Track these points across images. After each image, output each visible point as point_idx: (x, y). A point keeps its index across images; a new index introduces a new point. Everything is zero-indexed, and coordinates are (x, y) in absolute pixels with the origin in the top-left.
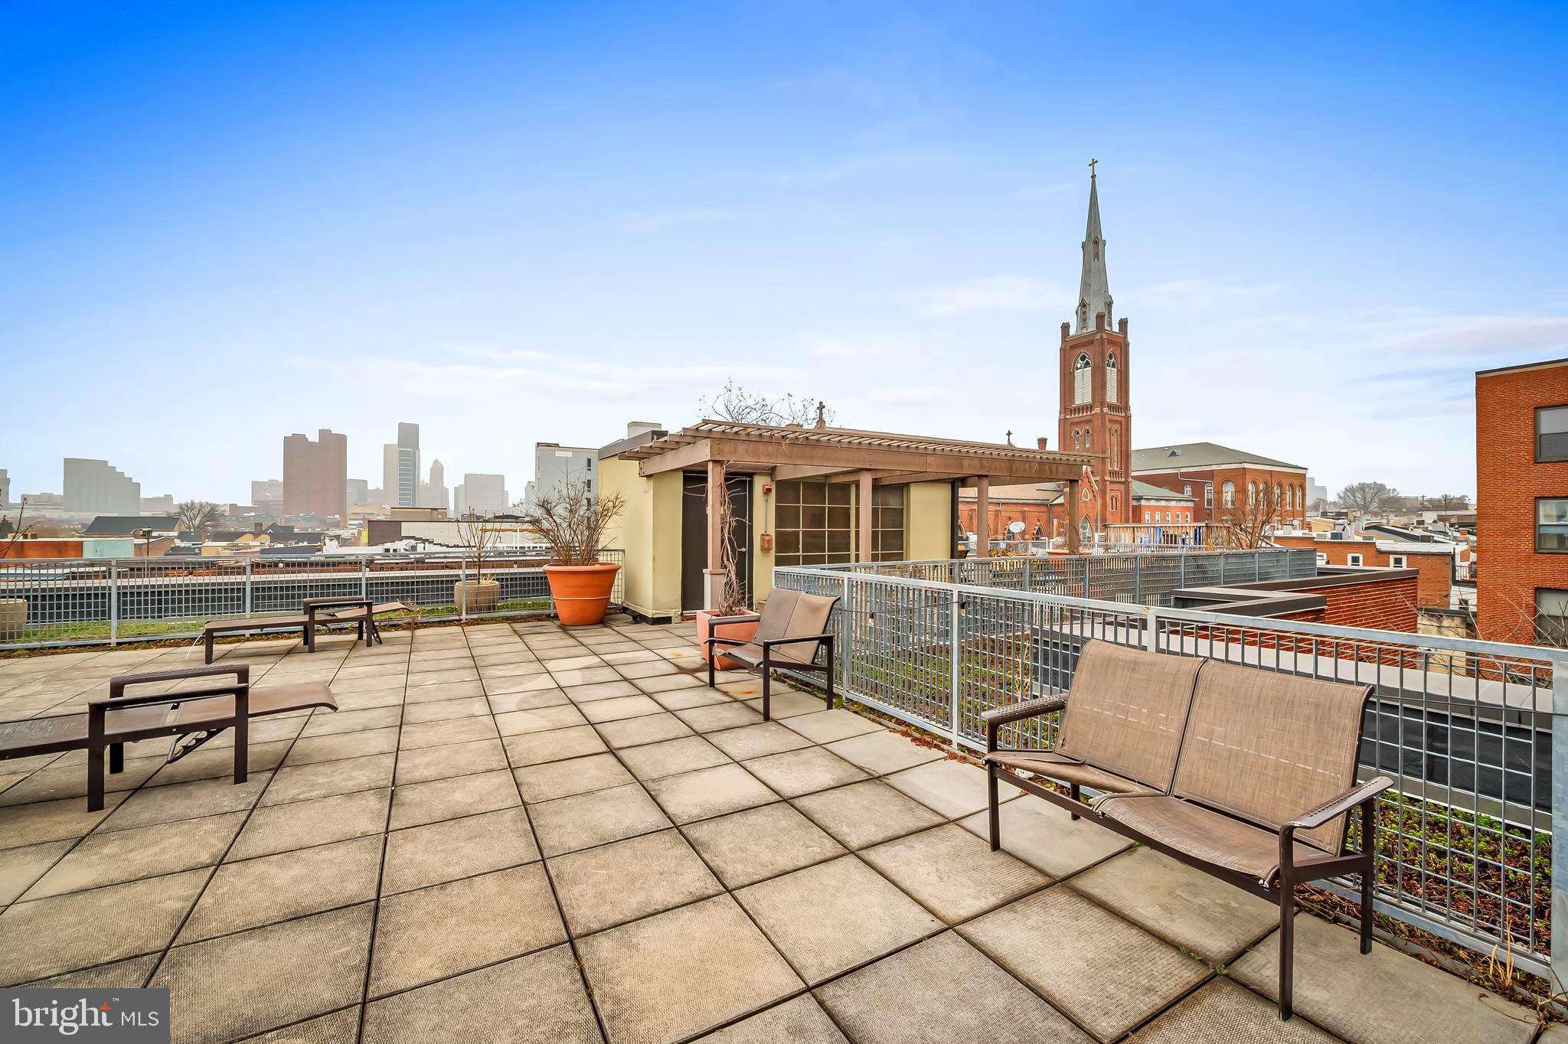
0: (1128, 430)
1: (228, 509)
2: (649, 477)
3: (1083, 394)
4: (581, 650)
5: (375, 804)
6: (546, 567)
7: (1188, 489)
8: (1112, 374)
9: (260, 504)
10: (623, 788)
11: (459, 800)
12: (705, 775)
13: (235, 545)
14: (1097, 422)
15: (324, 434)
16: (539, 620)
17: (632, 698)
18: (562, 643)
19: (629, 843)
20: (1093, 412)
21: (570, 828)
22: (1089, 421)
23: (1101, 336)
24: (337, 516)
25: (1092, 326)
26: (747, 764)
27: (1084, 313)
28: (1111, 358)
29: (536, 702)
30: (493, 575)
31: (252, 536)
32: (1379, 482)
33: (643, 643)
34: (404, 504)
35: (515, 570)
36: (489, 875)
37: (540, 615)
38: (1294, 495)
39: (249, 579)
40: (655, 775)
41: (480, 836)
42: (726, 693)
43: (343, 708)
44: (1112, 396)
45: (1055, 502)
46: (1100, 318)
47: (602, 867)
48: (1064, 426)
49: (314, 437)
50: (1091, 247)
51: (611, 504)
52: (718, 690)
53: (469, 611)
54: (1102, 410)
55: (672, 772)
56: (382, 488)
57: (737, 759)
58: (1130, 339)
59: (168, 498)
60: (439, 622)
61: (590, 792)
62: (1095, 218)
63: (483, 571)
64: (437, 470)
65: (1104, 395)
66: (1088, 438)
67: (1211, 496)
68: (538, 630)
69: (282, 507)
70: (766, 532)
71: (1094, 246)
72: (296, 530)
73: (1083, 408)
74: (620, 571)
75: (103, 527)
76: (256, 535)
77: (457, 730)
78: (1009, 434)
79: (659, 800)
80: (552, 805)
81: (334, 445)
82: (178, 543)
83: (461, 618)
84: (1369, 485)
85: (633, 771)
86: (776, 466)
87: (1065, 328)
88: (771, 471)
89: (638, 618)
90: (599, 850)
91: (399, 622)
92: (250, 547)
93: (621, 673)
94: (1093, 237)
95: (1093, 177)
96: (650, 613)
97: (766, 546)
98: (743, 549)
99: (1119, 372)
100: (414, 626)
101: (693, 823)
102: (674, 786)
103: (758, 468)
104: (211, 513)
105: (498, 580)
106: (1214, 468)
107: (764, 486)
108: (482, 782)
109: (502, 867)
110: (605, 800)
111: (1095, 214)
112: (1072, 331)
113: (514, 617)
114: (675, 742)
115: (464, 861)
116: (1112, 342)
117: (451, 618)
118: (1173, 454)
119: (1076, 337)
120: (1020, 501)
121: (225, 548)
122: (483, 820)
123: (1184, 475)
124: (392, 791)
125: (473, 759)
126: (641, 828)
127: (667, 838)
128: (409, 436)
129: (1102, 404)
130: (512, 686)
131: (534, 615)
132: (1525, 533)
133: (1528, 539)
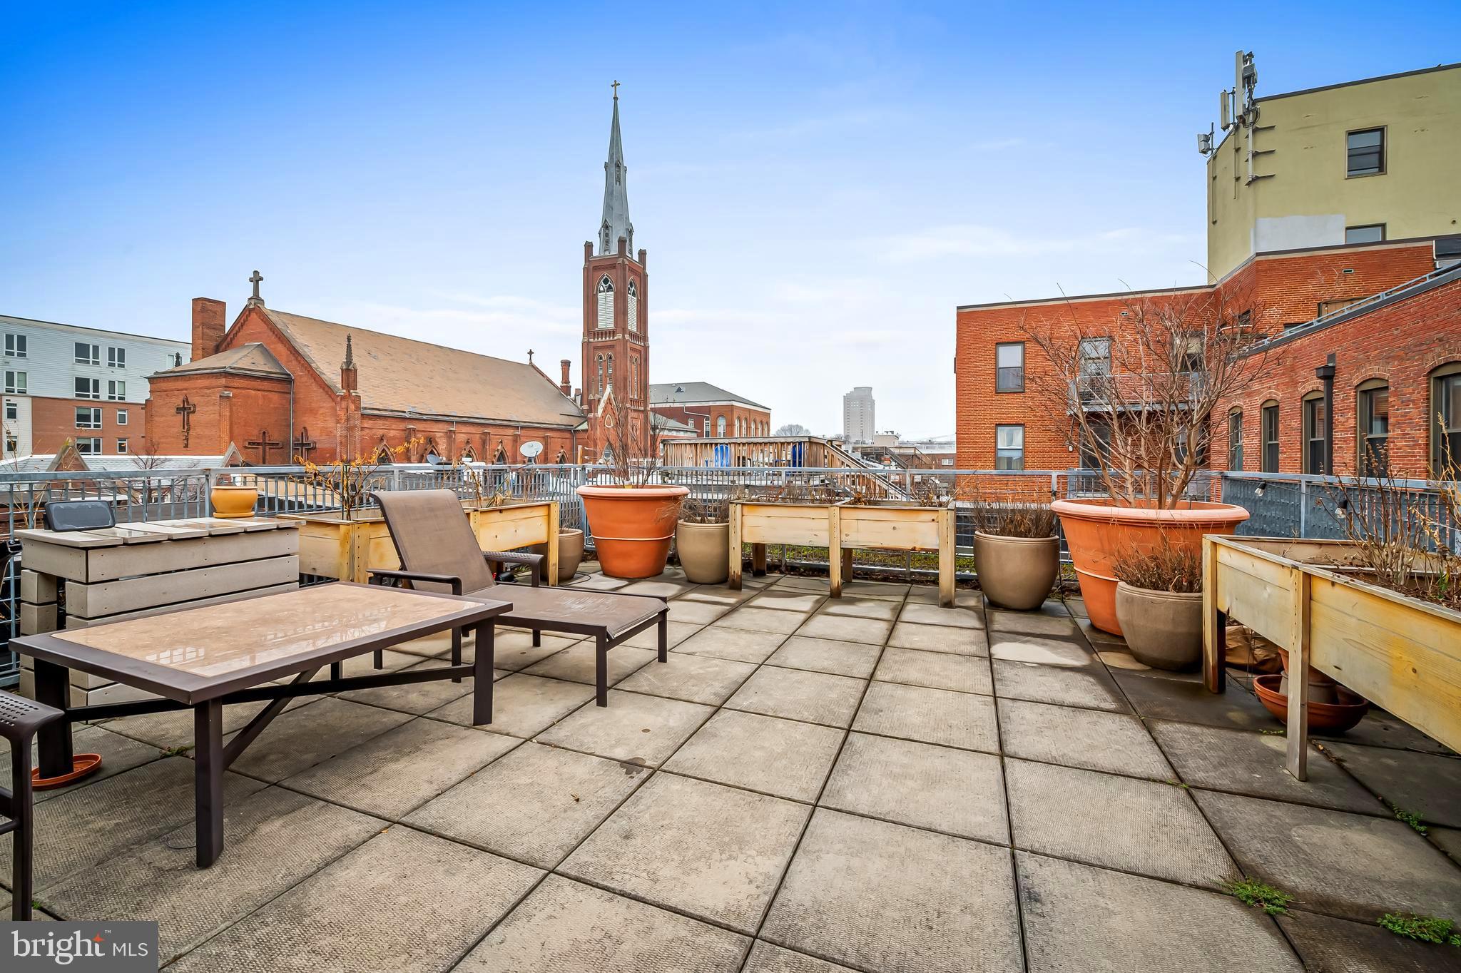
0: (646, 360)
3: (606, 320)
7: (691, 422)
8: (632, 302)
14: (619, 348)
20: (616, 338)
22: (611, 347)
23: (623, 261)
25: (614, 250)
27: (607, 235)
28: (632, 286)
32: (799, 424)
38: (763, 430)
44: (632, 325)
45: (579, 428)
46: (622, 242)
48: (588, 350)
50: (613, 169)
54: (624, 337)
58: (648, 271)
62: (617, 140)
65: (625, 322)
66: (611, 365)
67: (709, 429)
71: (615, 169)
73: (606, 333)
78: (531, 353)
84: (794, 426)
87: (589, 246)
94: (615, 160)
95: (616, 98)
99: (639, 301)
106: (711, 404)
111: (617, 137)
112: (596, 252)
116: (633, 271)
118: (679, 390)
119: (600, 259)
120: (542, 426)
123: (688, 409)
129: (624, 330)
132: (988, 456)
133: (991, 462)
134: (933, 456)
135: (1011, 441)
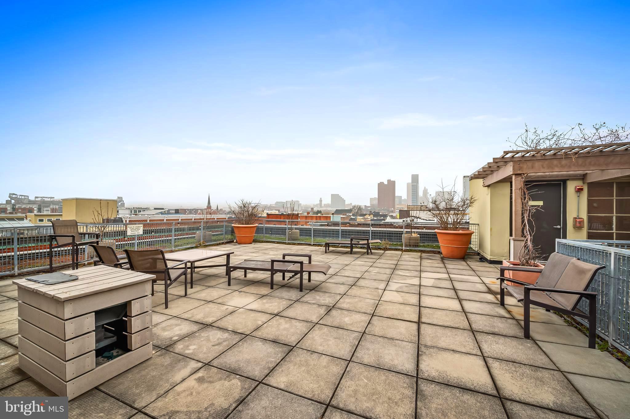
1: (364, 207)
2: (488, 186)
4: (444, 270)
5: (322, 311)
6: (436, 230)
9: (372, 205)
10: (408, 343)
11: (345, 321)
12: (457, 356)
13: (365, 218)
15: (389, 181)
16: (435, 253)
17: (449, 300)
18: (437, 265)
19: (387, 373)
21: (371, 352)
24: (392, 209)
26: (490, 361)
29: (405, 289)
30: (417, 232)
31: (368, 215)
33: (477, 272)
34: (414, 204)
35: (424, 230)
36: (328, 357)
37: (435, 251)
39: (340, 228)
40: (429, 344)
41: (339, 339)
42: (509, 312)
43: (343, 275)
47: (367, 378)
49: (386, 183)
51: (468, 201)
52: (505, 309)
53: (406, 246)
55: (440, 346)
56: (406, 199)
57: (485, 355)
59: (351, 204)
60: (395, 249)
61: (392, 339)
63: (413, 230)
64: (425, 191)
68: (431, 257)
69: (377, 206)
70: (578, 216)
72: (380, 213)
74: (474, 234)
75: (338, 212)
76: (370, 215)
77: (368, 293)
79: (420, 358)
80: (374, 338)
81: (392, 184)
82: (352, 217)
83: (403, 248)
85: (420, 336)
86: (586, 174)
88: (583, 178)
89: (483, 259)
90: (372, 369)
91: (381, 247)
92: (368, 219)
93: (454, 285)
96: (489, 257)
97: (578, 225)
98: (559, 227)
100: (386, 249)
101: (428, 380)
102: (434, 354)
103: (570, 176)
104: (360, 208)
105: (419, 234)
107: (576, 187)
108: (359, 317)
109: (334, 356)
110: (395, 346)
113: (424, 250)
114: (454, 330)
115: (326, 346)
117: (399, 248)
121: (362, 219)
122: (345, 332)
124: (331, 309)
125: (363, 306)
126: (399, 368)
127: (407, 381)
128: (415, 178)
130: (401, 280)
131: (433, 251)
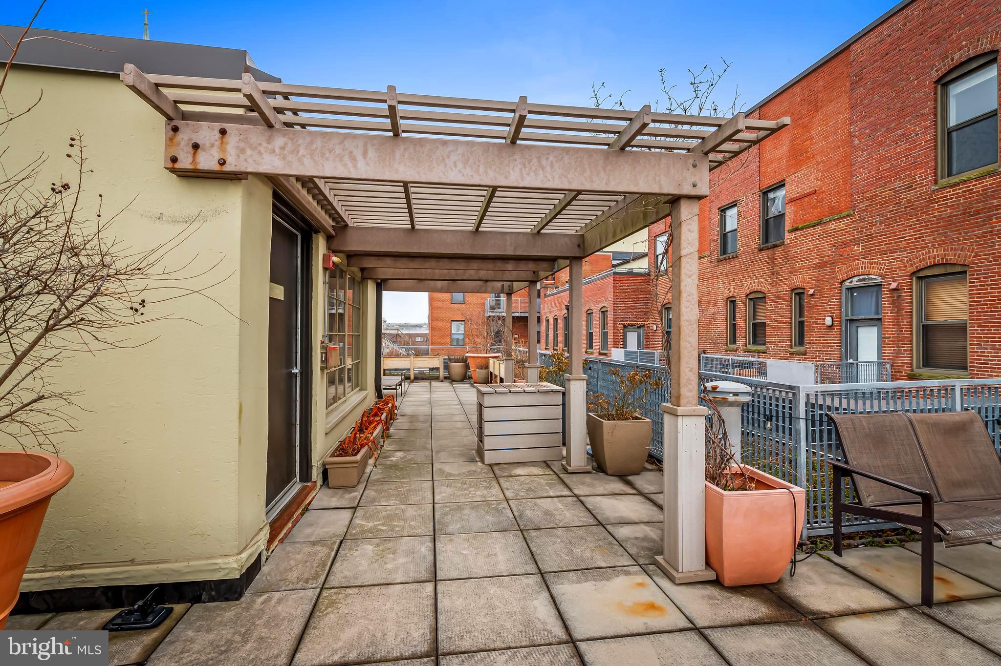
70: (323, 336)
132: (448, 337)
133: (448, 341)
134: (410, 335)
135: (458, 330)
